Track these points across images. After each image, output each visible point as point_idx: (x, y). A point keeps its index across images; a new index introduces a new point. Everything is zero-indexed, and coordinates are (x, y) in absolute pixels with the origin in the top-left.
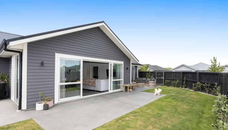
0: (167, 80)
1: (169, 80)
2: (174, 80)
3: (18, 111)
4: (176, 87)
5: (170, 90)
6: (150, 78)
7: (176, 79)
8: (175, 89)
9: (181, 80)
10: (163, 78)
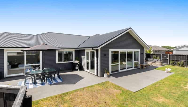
0: (172, 61)
1: (174, 60)
2: (179, 61)
3: (97, 77)
4: (181, 66)
5: (176, 69)
6: (156, 59)
7: (181, 60)
8: (180, 68)
9: (185, 61)
10: (169, 59)
